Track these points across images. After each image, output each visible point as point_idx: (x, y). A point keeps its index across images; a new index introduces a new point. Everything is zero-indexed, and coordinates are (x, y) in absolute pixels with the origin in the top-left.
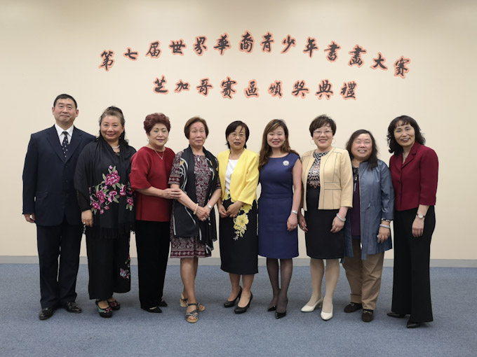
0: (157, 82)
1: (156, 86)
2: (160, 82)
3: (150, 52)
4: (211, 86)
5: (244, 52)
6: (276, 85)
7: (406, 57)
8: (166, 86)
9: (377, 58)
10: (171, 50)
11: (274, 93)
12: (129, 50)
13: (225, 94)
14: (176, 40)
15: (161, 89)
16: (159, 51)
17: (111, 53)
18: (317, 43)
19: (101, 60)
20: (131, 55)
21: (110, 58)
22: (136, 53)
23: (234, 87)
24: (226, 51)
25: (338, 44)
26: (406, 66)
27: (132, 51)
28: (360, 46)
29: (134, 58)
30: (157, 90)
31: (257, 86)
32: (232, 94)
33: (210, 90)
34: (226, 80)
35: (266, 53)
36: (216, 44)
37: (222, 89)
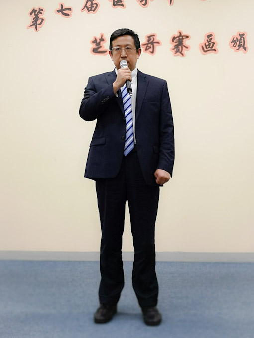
0: (95, 41)
1: (94, 46)
2: (98, 41)
3: (86, 6)
4: (158, 43)
6: (239, 38)
8: (105, 46)
10: (111, 3)
11: (237, 47)
12: (62, 6)
13: (177, 52)
15: (100, 50)
16: (97, 5)
17: (41, 10)
19: (30, 19)
20: (64, 11)
21: (40, 16)
22: (70, 9)
23: (186, 42)
27: (65, 6)
29: (68, 15)
30: (95, 51)
31: (215, 39)
32: (185, 51)
33: (157, 47)
34: (177, 34)
37: (172, 45)
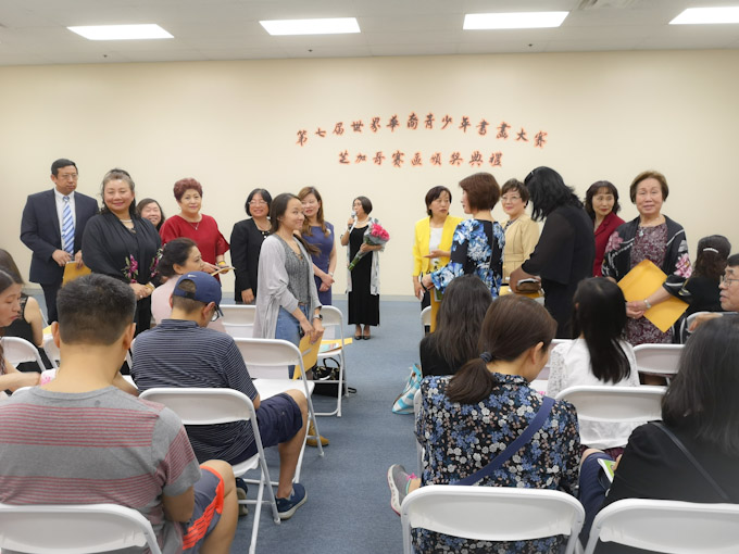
0: (341, 155)
2: (344, 155)
3: (335, 130)
4: (384, 157)
5: (411, 129)
6: (436, 156)
7: (543, 131)
8: (348, 158)
9: (520, 132)
10: (352, 129)
11: (435, 163)
12: (319, 130)
13: (396, 164)
14: (356, 120)
15: (344, 161)
16: (343, 130)
17: (305, 132)
18: (470, 121)
19: (297, 138)
20: (320, 133)
21: (304, 136)
22: (324, 132)
23: (402, 158)
24: (396, 128)
25: (487, 121)
26: (544, 138)
27: (322, 130)
28: (506, 122)
29: (323, 136)
30: (341, 161)
31: (421, 157)
32: (401, 164)
33: (383, 160)
34: (396, 152)
35: (428, 129)
36: (388, 123)
37: (393, 160)
